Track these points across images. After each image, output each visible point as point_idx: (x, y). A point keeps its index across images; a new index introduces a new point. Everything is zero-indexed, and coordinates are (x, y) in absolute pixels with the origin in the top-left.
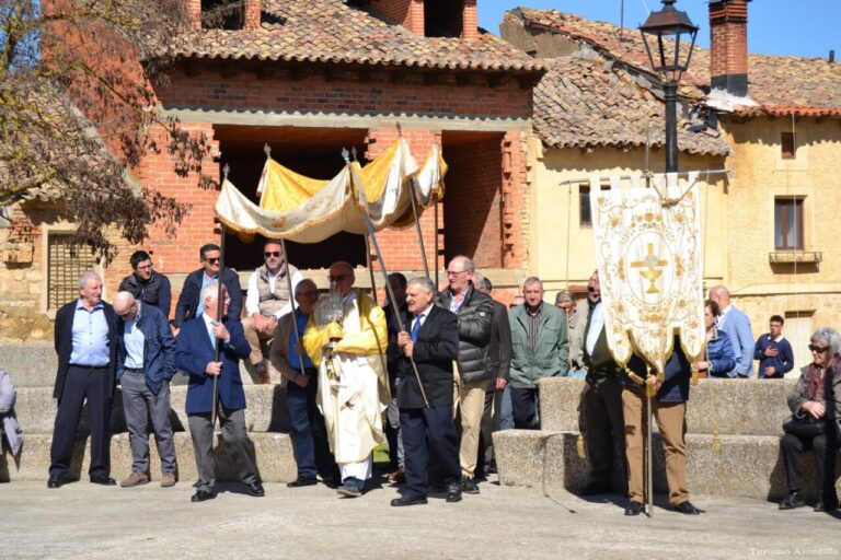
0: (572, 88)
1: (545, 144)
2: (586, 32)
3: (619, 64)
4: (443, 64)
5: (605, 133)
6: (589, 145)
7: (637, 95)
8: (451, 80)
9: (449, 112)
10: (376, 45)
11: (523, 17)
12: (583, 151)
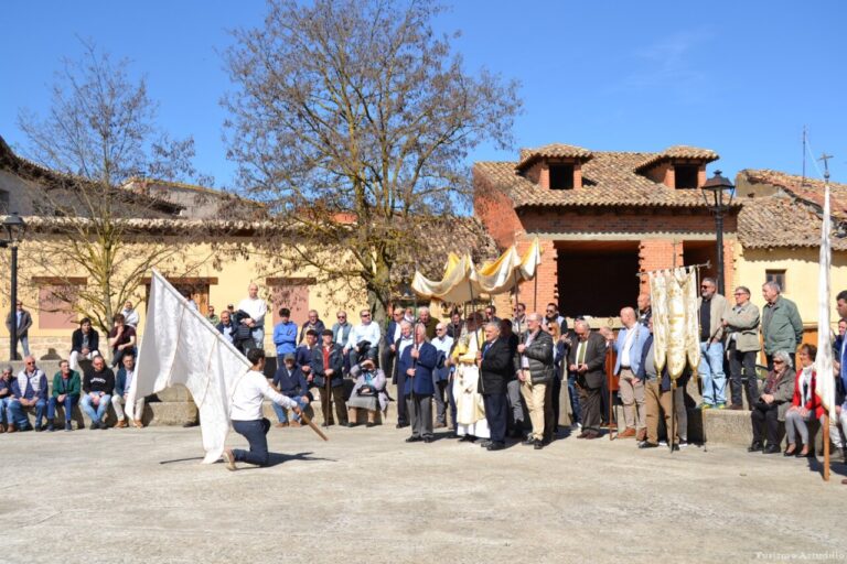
0: (769, 214)
1: (744, 247)
2: (783, 182)
3: (798, 200)
4: (681, 204)
5: (782, 239)
6: (770, 247)
7: (808, 217)
8: (688, 212)
9: (687, 230)
10: (645, 195)
11: (747, 174)
12: (767, 250)
